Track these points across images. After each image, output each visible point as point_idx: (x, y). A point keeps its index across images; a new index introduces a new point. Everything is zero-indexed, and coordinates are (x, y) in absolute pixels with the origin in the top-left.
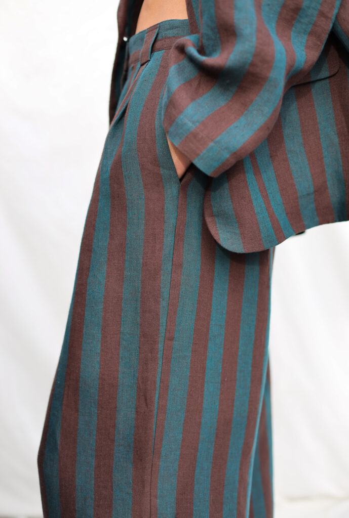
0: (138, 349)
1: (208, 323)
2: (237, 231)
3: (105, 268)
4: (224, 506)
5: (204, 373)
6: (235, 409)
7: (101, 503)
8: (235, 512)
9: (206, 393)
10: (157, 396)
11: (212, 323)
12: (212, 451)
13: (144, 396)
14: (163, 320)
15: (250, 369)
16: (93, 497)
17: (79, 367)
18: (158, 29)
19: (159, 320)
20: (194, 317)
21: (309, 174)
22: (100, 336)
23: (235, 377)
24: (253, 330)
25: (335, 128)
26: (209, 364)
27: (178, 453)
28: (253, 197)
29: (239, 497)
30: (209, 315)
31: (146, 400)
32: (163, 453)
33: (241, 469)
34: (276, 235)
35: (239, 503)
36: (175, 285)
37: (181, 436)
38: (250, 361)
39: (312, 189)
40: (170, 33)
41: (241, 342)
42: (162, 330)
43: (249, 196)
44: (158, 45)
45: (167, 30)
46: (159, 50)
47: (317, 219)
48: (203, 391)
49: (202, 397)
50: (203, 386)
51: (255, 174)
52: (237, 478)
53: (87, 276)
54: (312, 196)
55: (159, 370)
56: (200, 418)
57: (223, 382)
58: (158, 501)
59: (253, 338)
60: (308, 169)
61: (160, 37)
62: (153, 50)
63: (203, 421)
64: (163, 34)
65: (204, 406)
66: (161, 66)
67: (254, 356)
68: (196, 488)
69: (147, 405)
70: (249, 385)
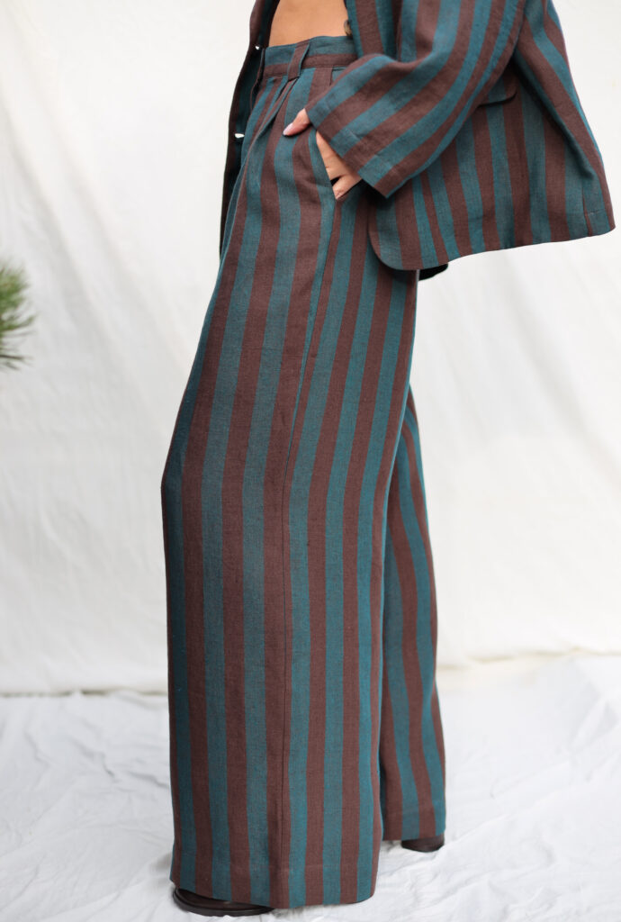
0: (280, 365)
1: (351, 342)
2: (398, 248)
3: (252, 281)
4: (359, 538)
5: (342, 392)
6: (372, 432)
7: (230, 530)
8: (371, 546)
9: (343, 412)
10: (295, 412)
11: (355, 340)
12: (345, 475)
13: (282, 414)
14: (309, 335)
15: (391, 391)
16: (222, 523)
17: (214, 383)
18: (308, 46)
19: (305, 334)
20: (337, 334)
21: (480, 198)
22: (239, 350)
23: (375, 398)
24: (396, 352)
25: (506, 154)
26: (348, 383)
27: (311, 474)
28: (417, 216)
29: (373, 532)
30: (352, 333)
31: (283, 417)
32: (295, 474)
33: (375, 500)
34: (437, 255)
35: (374, 537)
36: (323, 301)
37: (314, 456)
38: (392, 384)
39: (481, 214)
40: (321, 51)
41: (383, 361)
42: (307, 345)
43: (414, 215)
44: (309, 61)
45: (318, 47)
46: (310, 67)
47: (483, 245)
48: (339, 411)
49: (339, 417)
50: (341, 404)
51: (424, 194)
52: (371, 508)
53: (231, 290)
54: (481, 221)
55: (300, 386)
56: (335, 438)
57: (361, 402)
58: (290, 526)
59: (396, 359)
60: (479, 193)
61: (310, 54)
62: (303, 66)
63: (338, 441)
64: (314, 51)
65: (340, 426)
66: (313, 84)
67: (396, 379)
68: (328, 513)
69: (284, 422)
70: (388, 407)
